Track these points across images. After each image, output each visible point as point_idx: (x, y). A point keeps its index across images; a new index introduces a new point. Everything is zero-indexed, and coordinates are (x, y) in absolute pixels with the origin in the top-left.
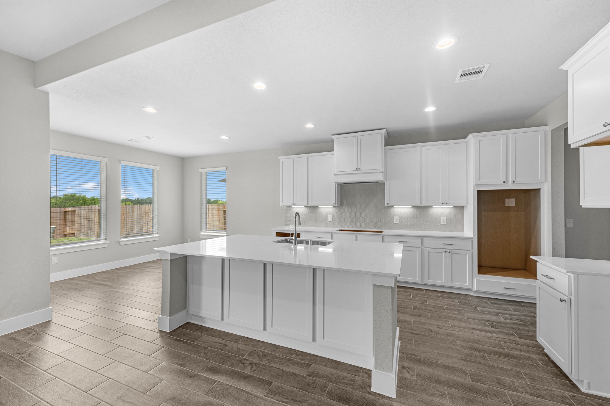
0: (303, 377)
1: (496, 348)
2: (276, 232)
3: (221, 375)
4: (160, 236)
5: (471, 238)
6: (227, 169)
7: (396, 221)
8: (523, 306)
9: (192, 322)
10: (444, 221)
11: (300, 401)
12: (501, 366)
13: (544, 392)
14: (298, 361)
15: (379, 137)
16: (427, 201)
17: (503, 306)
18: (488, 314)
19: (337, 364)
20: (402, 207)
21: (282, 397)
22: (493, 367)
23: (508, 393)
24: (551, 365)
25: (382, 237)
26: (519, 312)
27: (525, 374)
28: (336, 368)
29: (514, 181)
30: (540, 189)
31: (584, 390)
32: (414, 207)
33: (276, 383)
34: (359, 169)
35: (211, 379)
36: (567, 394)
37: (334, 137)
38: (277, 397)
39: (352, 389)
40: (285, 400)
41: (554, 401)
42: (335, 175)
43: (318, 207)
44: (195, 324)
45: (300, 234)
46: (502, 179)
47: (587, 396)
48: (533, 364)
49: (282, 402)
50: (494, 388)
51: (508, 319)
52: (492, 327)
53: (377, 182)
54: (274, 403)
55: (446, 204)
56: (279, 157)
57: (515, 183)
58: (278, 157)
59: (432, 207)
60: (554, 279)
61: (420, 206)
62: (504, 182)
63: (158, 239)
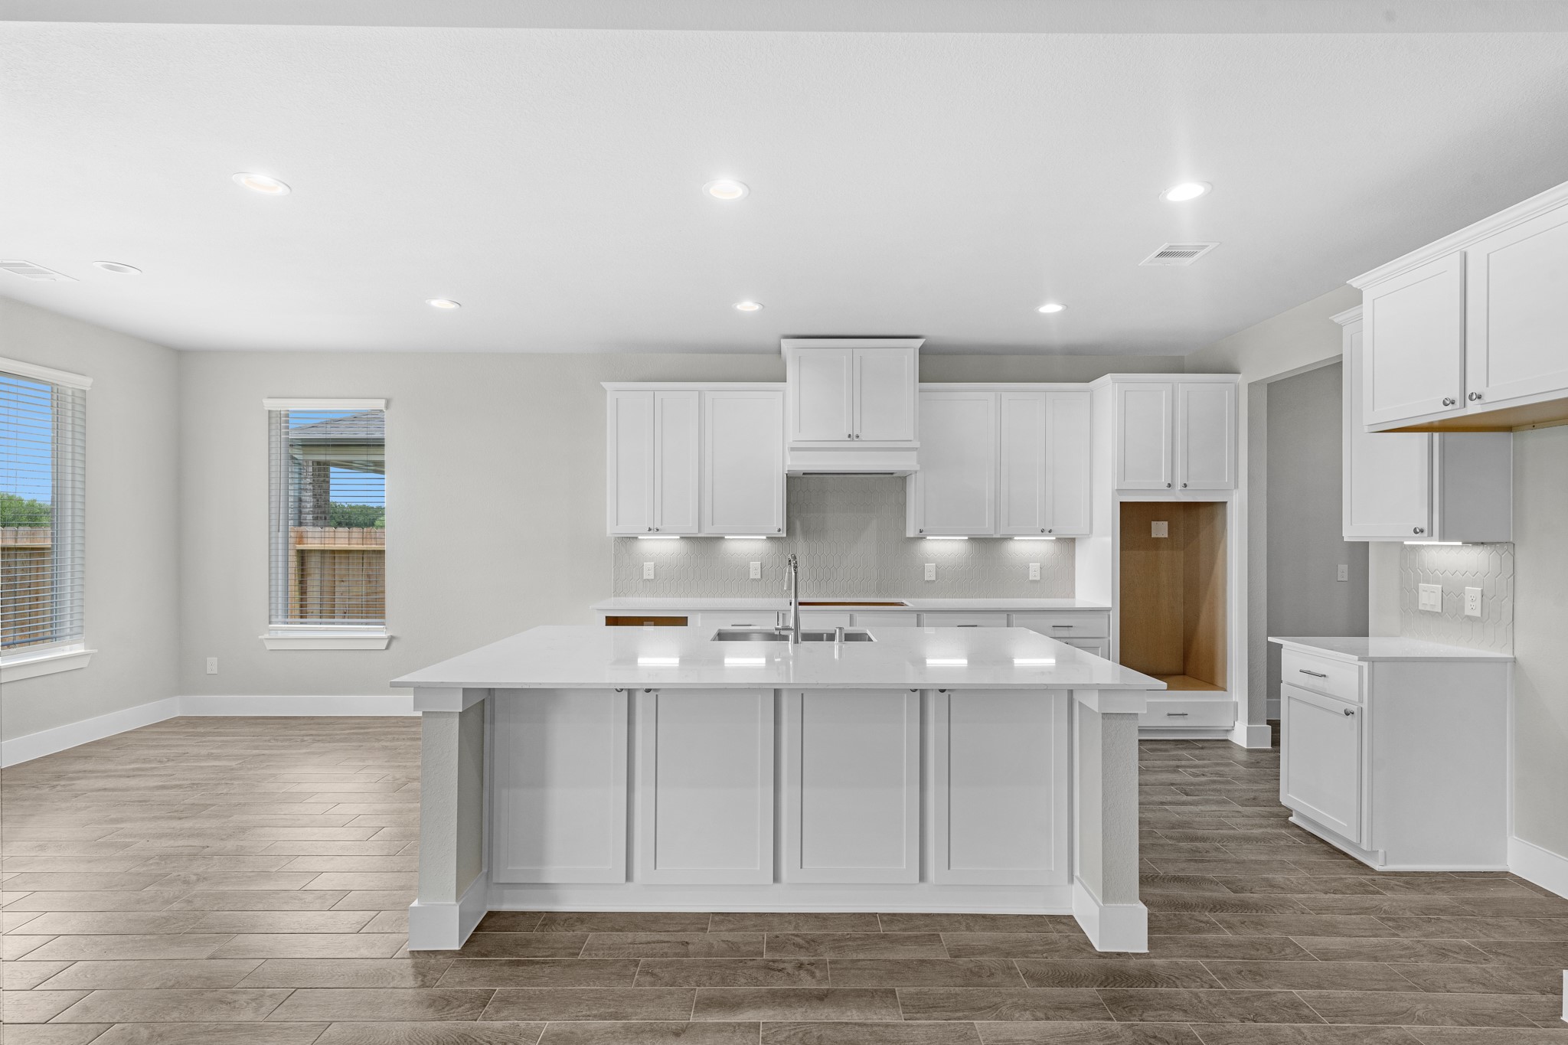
0: (947, 962)
1: (1222, 829)
2: (606, 617)
3: (755, 1009)
4: (96, 651)
5: (1108, 610)
6: (387, 407)
7: (930, 575)
8: (1202, 748)
9: (506, 907)
10: (1034, 574)
11: (990, 1007)
12: (1253, 858)
13: (1336, 884)
14: (900, 934)
15: (908, 356)
16: (1009, 526)
17: (1172, 753)
18: (1161, 771)
19: (991, 921)
20: (943, 540)
21: (946, 1011)
22: (1244, 862)
23: (1296, 898)
24: (1315, 841)
25: (917, 618)
26: (1204, 759)
27: (1295, 863)
28: (993, 928)
29: (1185, 485)
30: (1226, 502)
31: (1378, 867)
32: (973, 540)
33: (903, 990)
34: (858, 437)
35: (739, 1024)
36: (1363, 878)
37: (786, 344)
38: (935, 1014)
39: (1062, 957)
40: (960, 1014)
41: (1356, 893)
42: (793, 449)
43: (723, 538)
44: (524, 913)
45: (687, 617)
46: (1164, 480)
47: (1386, 875)
48: (1290, 843)
49: (955, 1019)
50: (1272, 895)
51: (1198, 776)
52: (1187, 794)
53: (892, 474)
54: (940, 1025)
55: (1050, 531)
56: (604, 384)
57: (1187, 488)
58: (602, 383)
59: (1011, 539)
60: (1325, 676)
61: (994, 536)
62: (1169, 485)
63: (84, 663)
